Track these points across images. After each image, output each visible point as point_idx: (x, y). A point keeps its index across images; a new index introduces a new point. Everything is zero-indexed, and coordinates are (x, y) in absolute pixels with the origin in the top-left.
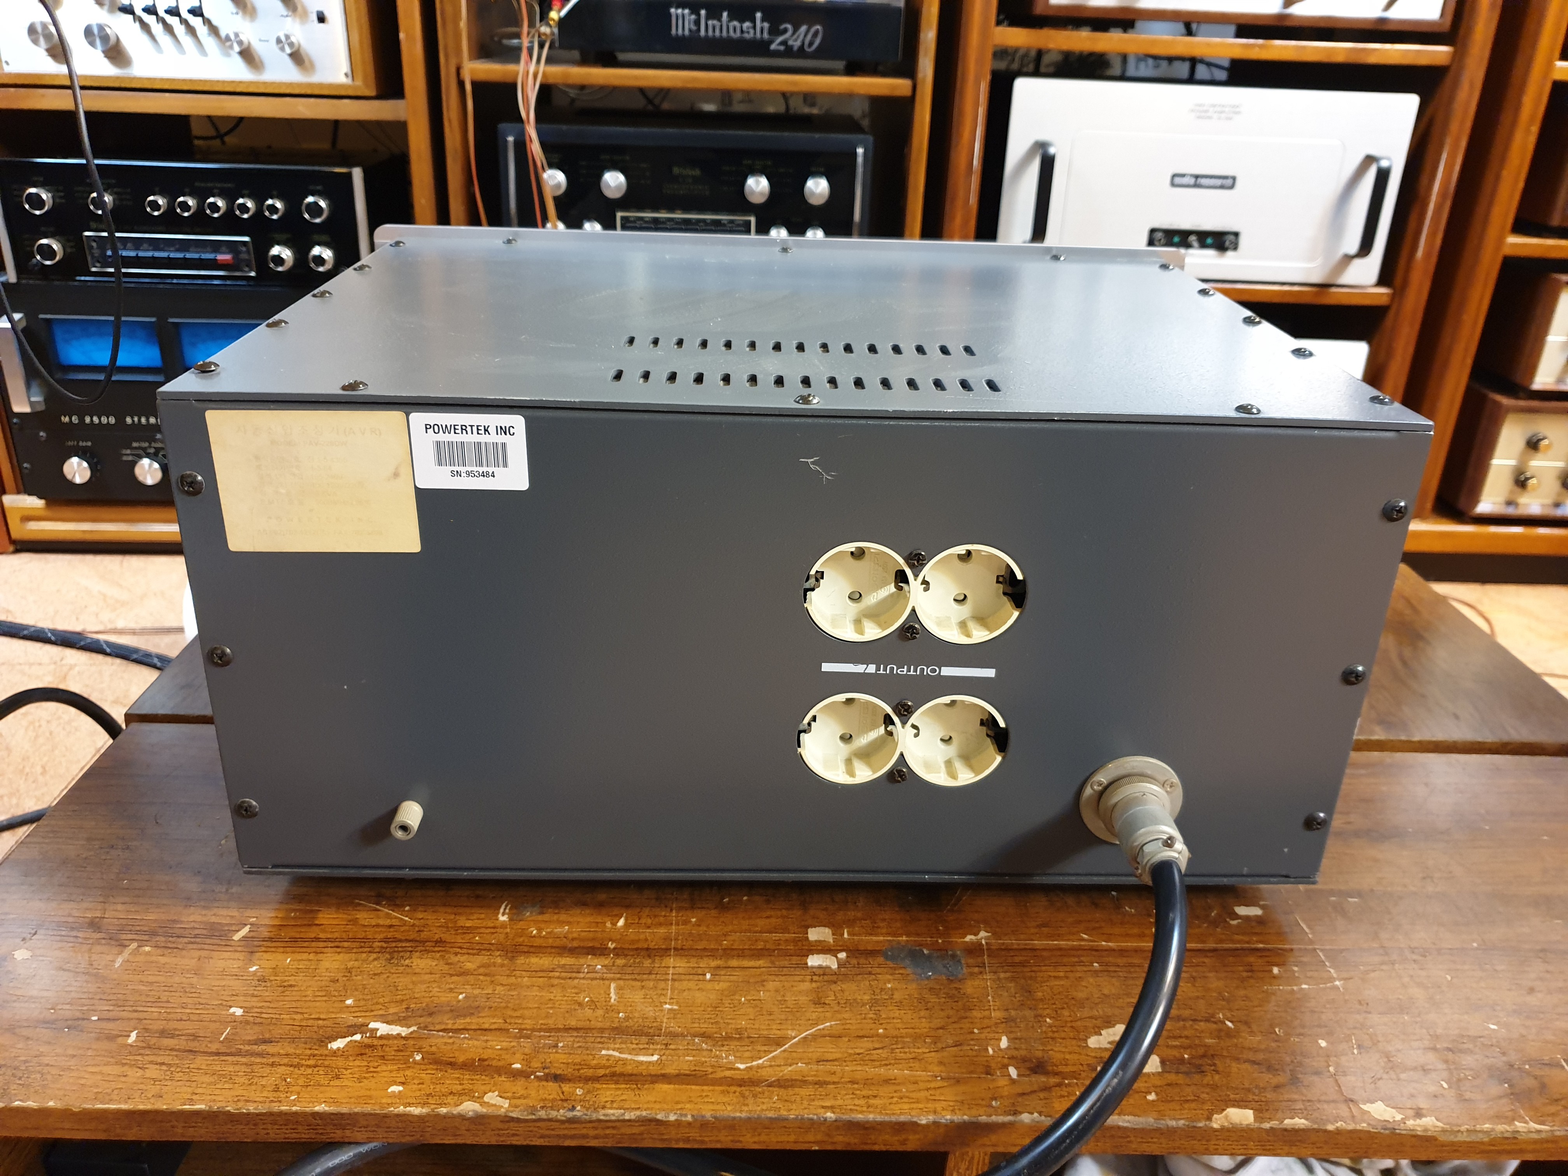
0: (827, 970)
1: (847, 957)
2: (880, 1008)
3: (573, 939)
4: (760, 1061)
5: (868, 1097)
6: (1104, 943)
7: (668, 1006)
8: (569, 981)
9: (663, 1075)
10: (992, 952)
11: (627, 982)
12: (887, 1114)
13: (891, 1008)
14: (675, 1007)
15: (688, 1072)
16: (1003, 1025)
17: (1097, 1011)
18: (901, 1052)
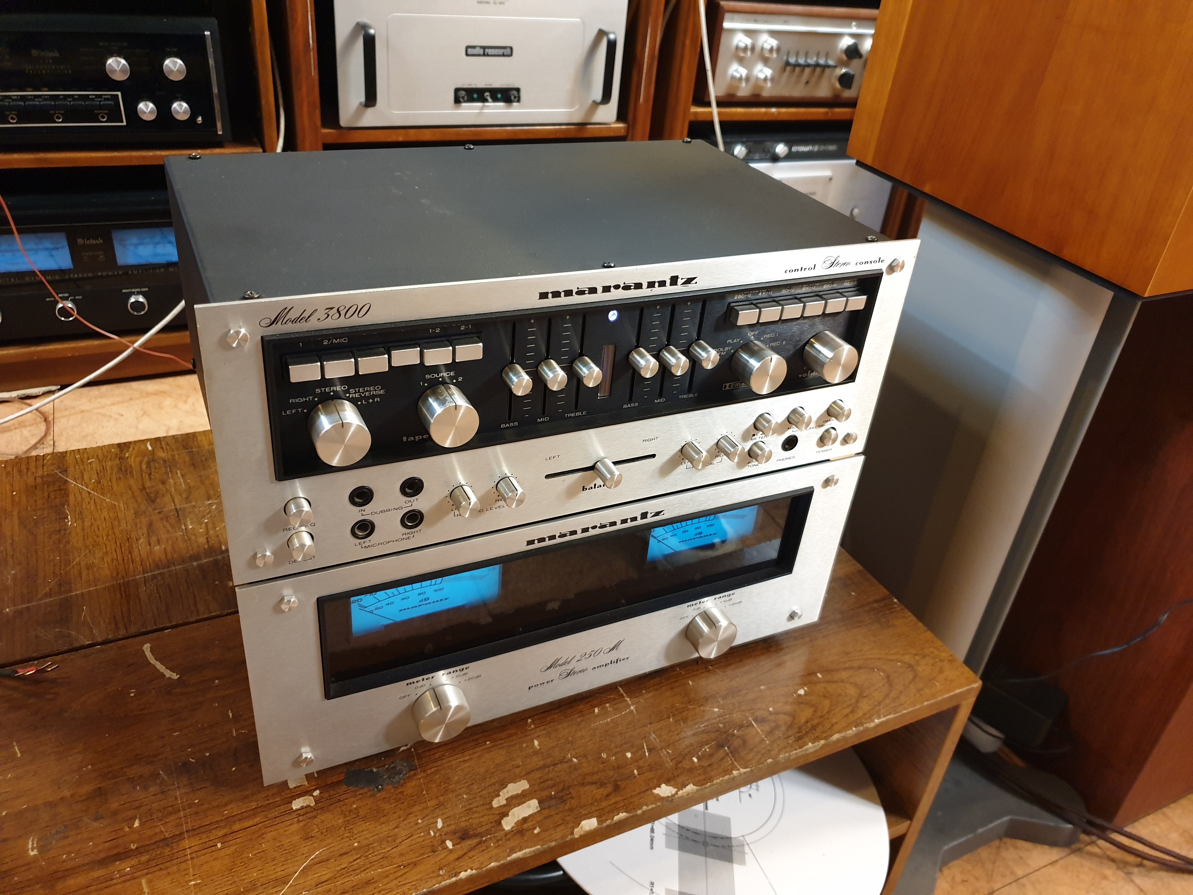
0: (309, 809)
1: (321, 793)
2: (351, 827)
3: (99, 852)
7: (193, 883)
8: (107, 890)
10: (420, 756)
11: (154, 874)
13: (359, 824)
14: (198, 882)
16: (437, 810)
17: (495, 778)
18: (373, 856)
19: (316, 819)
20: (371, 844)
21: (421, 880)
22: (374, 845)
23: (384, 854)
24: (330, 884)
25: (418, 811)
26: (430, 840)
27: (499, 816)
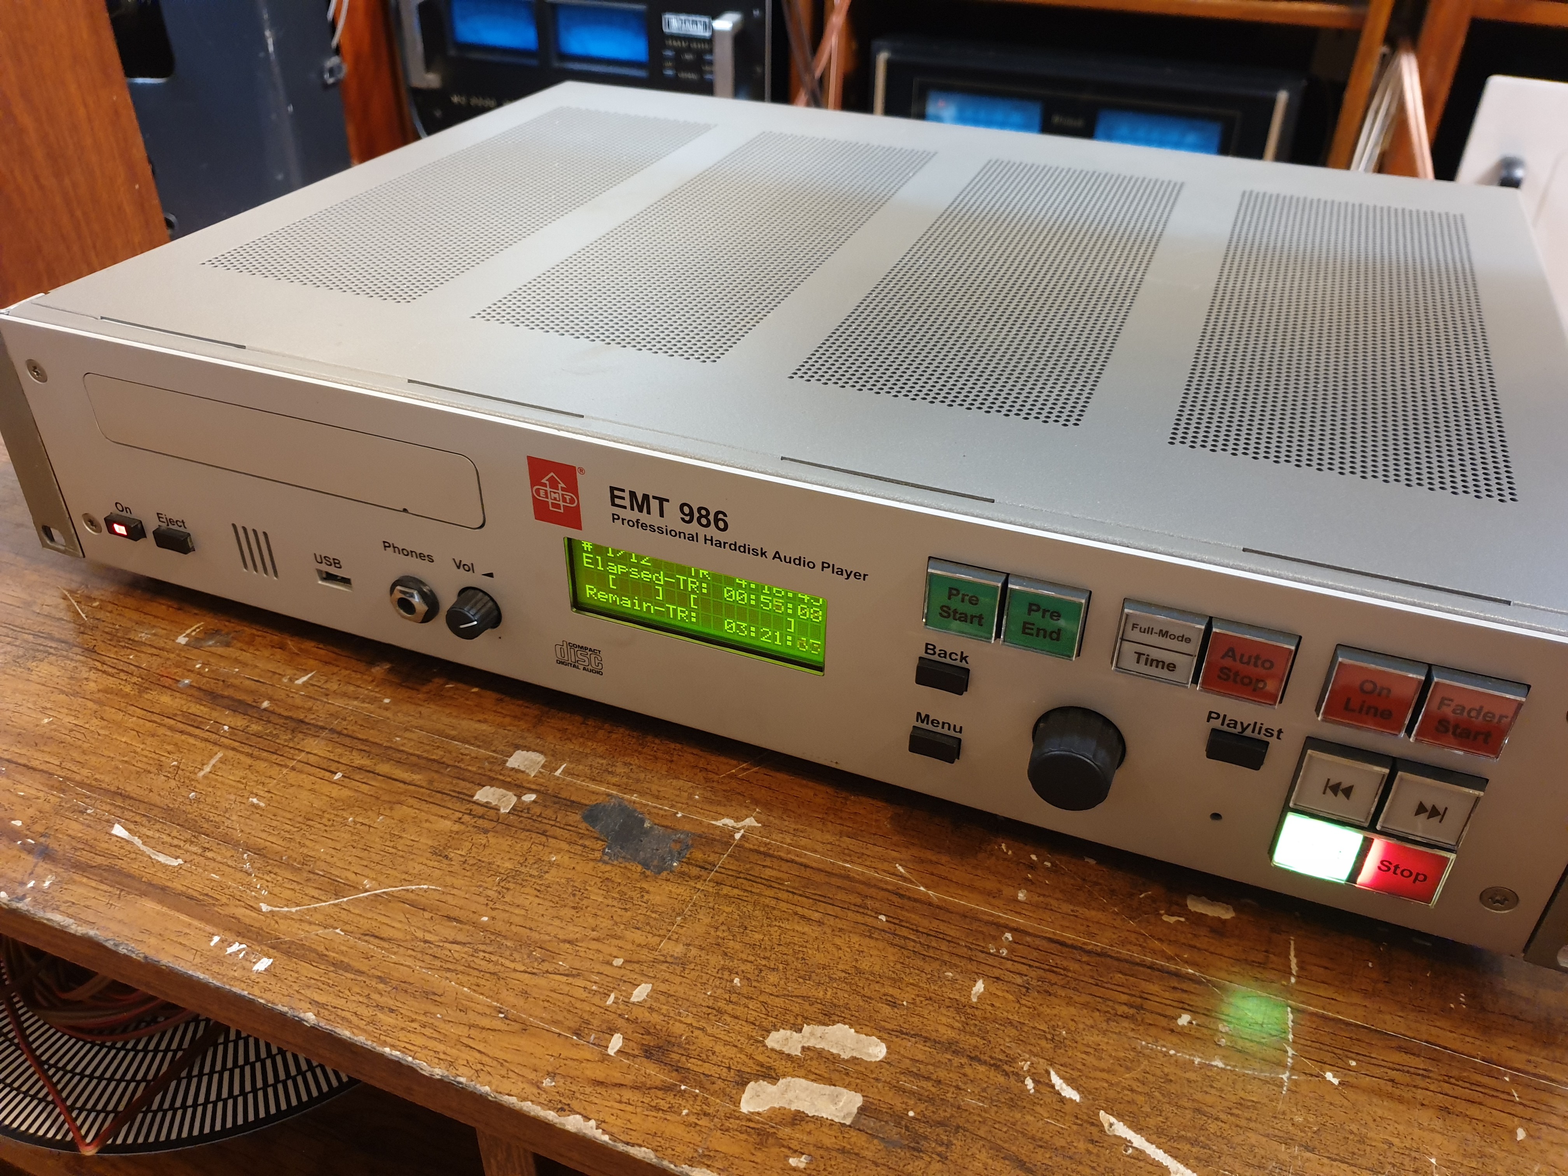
0: (492, 813)
1: (534, 802)
2: (511, 886)
3: (232, 686)
4: (294, 910)
5: (383, 1008)
6: (922, 888)
7: (255, 800)
8: (178, 735)
9: (164, 889)
10: (741, 851)
11: (238, 755)
12: (385, 1044)
13: (527, 890)
14: (262, 804)
15: (195, 894)
16: (664, 967)
17: (828, 992)
18: (484, 959)
19: (482, 836)
20: (505, 937)
21: (502, 1065)
22: (505, 942)
23: (503, 969)
24: (382, 948)
25: (633, 942)
26: (593, 1009)
27: (753, 1068)
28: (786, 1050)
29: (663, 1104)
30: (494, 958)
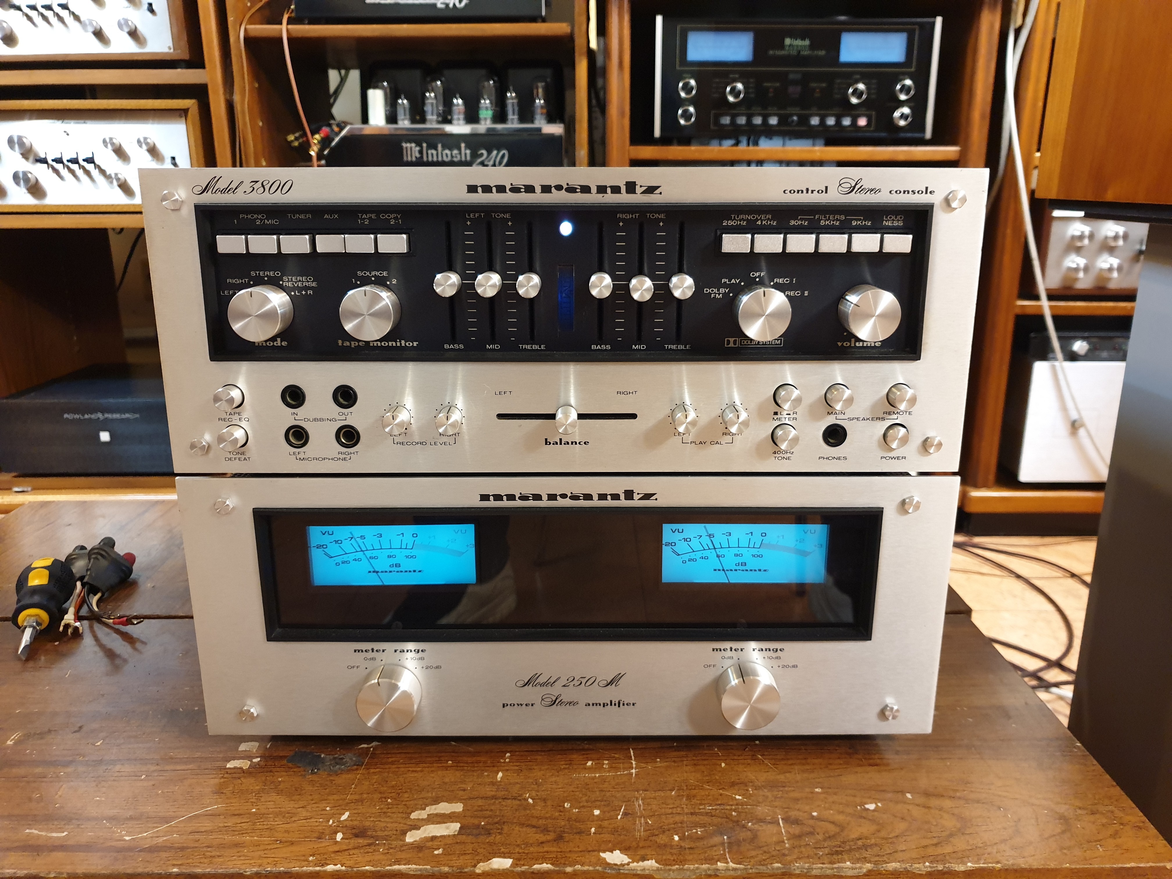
0: (239, 771)
1: (260, 760)
2: (262, 795)
4: (145, 834)
6: (465, 747)
7: (98, 798)
9: (62, 846)
10: (374, 755)
12: (222, 868)
13: (272, 794)
14: (103, 799)
15: (83, 843)
16: (353, 804)
17: (432, 794)
18: (260, 825)
19: (238, 780)
20: (268, 814)
21: (286, 859)
22: (269, 816)
23: (271, 826)
24: (203, 835)
25: (334, 800)
26: (324, 828)
27: (409, 827)
28: (420, 817)
29: (370, 850)
30: (265, 823)
